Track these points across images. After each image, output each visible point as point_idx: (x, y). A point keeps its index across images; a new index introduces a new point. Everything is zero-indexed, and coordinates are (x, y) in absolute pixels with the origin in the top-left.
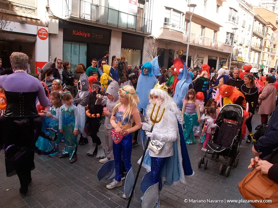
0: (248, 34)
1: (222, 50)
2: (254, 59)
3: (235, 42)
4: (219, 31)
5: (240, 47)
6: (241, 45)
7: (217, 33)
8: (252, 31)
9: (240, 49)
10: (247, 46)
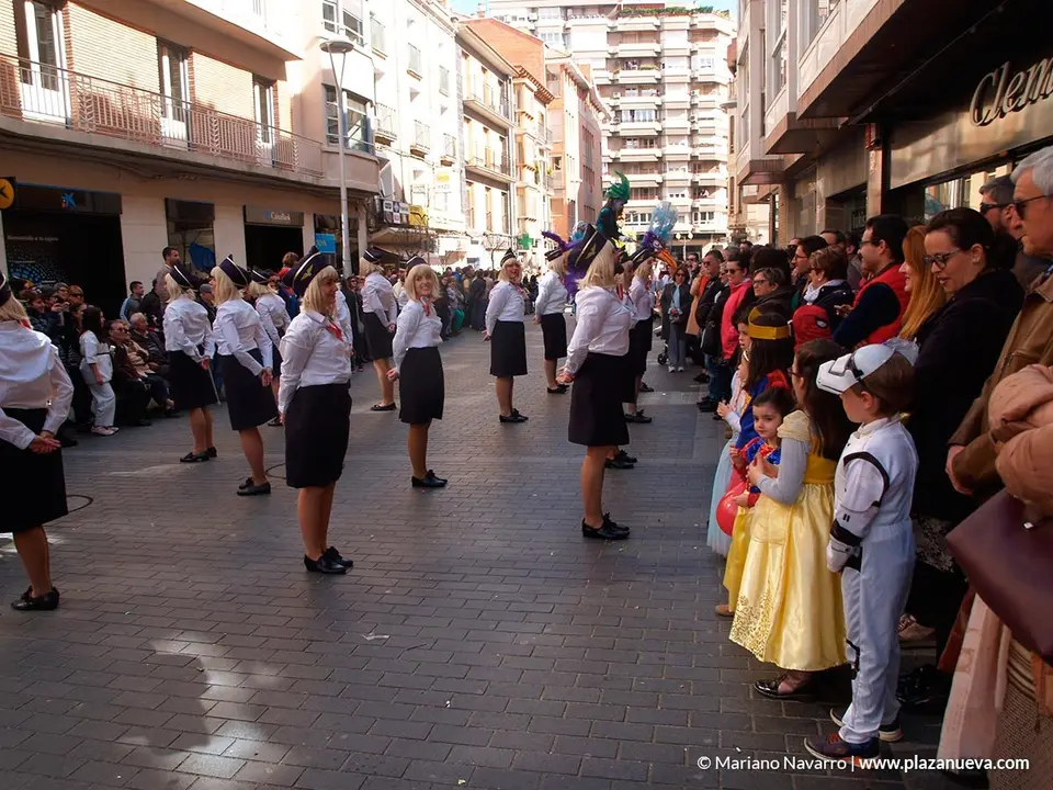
0: (443, 110)
1: (320, 175)
2: (489, 215)
3: (386, 142)
4: (284, 78)
5: (416, 163)
6: (417, 153)
7: (275, 90)
8: (460, 96)
9: (416, 173)
10: (449, 159)
